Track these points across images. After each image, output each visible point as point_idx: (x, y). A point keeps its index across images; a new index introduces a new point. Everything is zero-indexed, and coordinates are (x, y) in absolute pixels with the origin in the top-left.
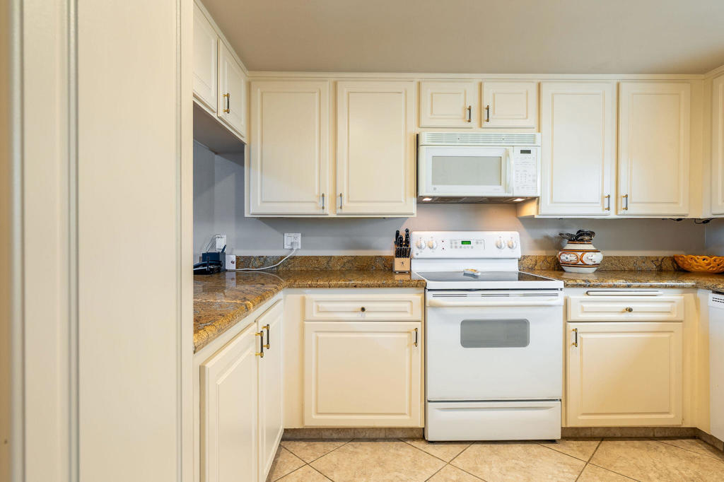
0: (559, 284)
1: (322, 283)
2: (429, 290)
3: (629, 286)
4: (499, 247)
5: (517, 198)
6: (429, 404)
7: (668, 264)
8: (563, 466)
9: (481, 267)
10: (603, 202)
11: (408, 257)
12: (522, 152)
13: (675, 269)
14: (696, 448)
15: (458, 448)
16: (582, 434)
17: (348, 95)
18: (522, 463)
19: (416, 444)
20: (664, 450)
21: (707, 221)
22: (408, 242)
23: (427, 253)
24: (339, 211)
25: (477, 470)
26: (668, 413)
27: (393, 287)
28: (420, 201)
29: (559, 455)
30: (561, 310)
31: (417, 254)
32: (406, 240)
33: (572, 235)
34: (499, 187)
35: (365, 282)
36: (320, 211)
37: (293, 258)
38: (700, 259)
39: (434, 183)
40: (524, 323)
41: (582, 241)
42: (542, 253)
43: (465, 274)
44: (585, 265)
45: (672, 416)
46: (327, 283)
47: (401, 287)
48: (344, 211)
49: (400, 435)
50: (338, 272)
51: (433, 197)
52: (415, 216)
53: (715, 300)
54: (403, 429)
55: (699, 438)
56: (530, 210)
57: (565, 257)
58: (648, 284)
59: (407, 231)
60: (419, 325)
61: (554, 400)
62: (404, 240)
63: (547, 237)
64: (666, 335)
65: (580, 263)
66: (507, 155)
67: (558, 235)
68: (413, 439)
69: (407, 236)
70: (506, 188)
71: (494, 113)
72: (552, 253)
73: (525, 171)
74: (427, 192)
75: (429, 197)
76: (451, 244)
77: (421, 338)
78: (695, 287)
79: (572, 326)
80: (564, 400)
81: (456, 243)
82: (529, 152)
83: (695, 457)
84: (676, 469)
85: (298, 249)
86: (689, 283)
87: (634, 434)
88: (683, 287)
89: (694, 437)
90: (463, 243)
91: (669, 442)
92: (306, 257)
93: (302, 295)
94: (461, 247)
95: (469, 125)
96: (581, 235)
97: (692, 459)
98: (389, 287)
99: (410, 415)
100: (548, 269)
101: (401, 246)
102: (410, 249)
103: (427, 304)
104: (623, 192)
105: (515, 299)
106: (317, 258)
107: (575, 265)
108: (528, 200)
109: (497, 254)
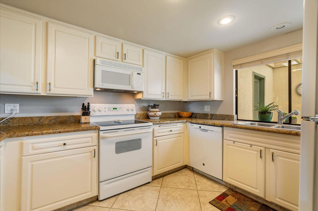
0: (151, 124)
1: (36, 132)
2: (101, 131)
3: (171, 123)
4: (128, 110)
5: (135, 91)
6: (101, 183)
7: (177, 115)
8: (154, 191)
9: (121, 119)
10: (162, 95)
11: (89, 116)
12: (138, 74)
13: (179, 117)
14: (186, 171)
15: (114, 199)
16: (158, 177)
17: (55, 32)
18: (140, 196)
19: (94, 204)
20: (180, 174)
21: (186, 102)
22: (89, 109)
23: (98, 113)
24: (48, 92)
25: (123, 206)
26: (180, 162)
27: (82, 131)
28: (95, 90)
29: (152, 187)
30: (152, 133)
31: (93, 114)
32: (88, 108)
33: (152, 106)
34: (129, 86)
35: (66, 130)
36: (35, 92)
37: (13, 118)
38: (185, 113)
39: (102, 82)
40: (140, 140)
41: (156, 108)
42: (142, 112)
43: (115, 122)
44: (157, 116)
45: (181, 163)
46: (40, 132)
47: (87, 130)
48: (51, 92)
49: (85, 203)
50: (47, 125)
51: (101, 89)
52: (93, 96)
53: (191, 125)
54: (87, 200)
55: (187, 168)
56: (139, 96)
57: (151, 114)
58: (176, 122)
59: (88, 103)
60: (96, 148)
61: (150, 167)
62: (87, 107)
63: (144, 107)
64: (180, 138)
65: (155, 115)
66: (133, 74)
67: (148, 105)
68: (92, 202)
69: (89, 106)
70: (132, 88)
71: (127, 57)
72: (145, 112)
73: (139, 81)
74: (99, 86)
75: (99, 88)
76: (109, 109)
77: (97, 154)
78: (186, 122)
79: (155, 139)
80: (153, 166)
81: (111, 109)
82: (140, 74)
83: (187, 174)
84: (184, 180)
85: (16, 113)
86: (185, 121)
87: (172, 171)
88: (183, 122)
89: (185, 168)
90: (114, 109)
91: (180, 171)
92: (23, 117)
93: (20, 141)
94: (113, 111)
95: (118, 59)
96: (155, 106)
97: (186, 175)
98: (80, 131)
99: (91, 191)
100: (144, 118)
101: (85, 110)
102: (90, 112)
103: (100, 137)
104: (167, 92)
105: (137, 131)
106: (31, 118)
107: (154, 116)
108: (139, 92)
109: (127, 113)
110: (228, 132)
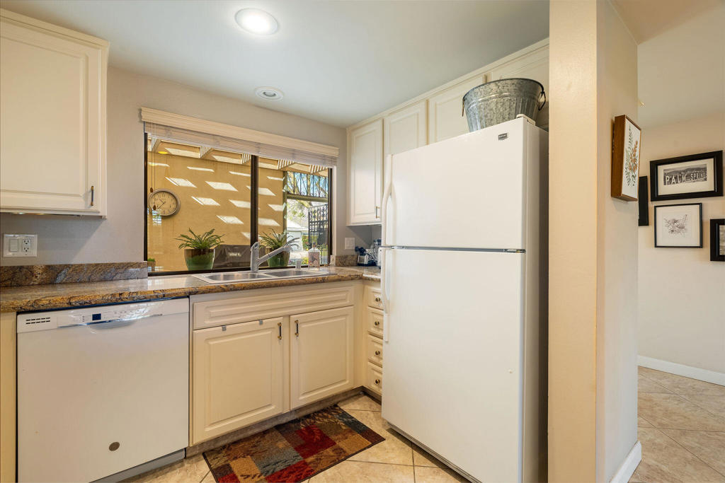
110: (208, 307)
